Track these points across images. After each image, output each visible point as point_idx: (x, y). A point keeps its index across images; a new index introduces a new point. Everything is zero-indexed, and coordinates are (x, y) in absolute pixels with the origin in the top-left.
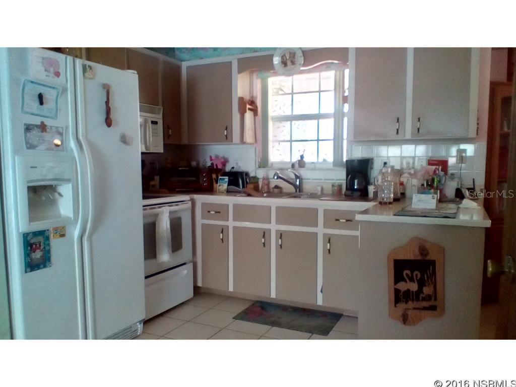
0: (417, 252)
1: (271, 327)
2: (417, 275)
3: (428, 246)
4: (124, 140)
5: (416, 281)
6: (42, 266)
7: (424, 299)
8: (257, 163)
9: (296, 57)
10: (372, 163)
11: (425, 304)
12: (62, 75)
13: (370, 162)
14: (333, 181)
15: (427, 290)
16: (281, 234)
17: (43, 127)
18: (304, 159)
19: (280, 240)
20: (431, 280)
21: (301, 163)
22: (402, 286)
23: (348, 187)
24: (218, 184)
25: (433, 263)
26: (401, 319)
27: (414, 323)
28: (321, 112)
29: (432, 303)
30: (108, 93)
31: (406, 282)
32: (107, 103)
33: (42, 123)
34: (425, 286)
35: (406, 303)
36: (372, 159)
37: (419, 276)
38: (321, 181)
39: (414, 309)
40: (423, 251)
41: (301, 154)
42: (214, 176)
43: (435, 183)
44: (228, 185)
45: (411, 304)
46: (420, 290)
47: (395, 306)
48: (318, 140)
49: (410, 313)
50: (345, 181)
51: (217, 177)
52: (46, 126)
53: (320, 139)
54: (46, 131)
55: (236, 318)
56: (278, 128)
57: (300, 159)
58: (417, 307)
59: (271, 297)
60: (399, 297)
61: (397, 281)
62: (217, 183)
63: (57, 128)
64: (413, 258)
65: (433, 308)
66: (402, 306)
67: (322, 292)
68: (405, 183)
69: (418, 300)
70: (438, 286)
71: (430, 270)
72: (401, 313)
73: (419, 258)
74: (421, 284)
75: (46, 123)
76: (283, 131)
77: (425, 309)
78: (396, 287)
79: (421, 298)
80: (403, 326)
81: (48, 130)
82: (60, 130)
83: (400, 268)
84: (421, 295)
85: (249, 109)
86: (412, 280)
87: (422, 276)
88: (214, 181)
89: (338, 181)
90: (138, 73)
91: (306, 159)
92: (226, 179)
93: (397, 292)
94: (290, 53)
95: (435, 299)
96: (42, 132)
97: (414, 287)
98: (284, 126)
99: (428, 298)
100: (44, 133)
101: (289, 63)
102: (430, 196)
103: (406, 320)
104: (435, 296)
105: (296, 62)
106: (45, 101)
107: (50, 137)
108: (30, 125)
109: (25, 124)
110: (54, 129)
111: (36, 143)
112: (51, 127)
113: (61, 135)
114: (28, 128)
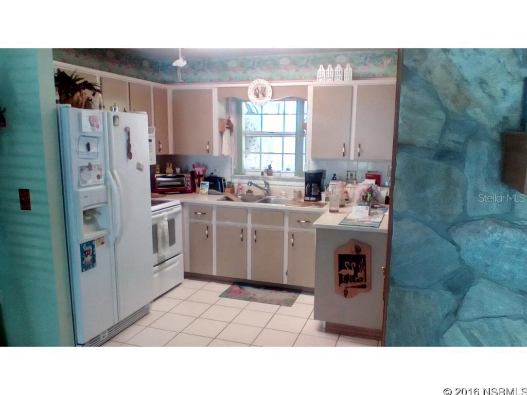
0: (354, 250)
1: (249, 302)
2: (353, 264)
3: (360, 246)
4: (140, 168)
5: (353, 269)
6: (91, 266)
7: (358, 281)
8: (233, 170)
9: (266, 91)
10: (325, 174)
11: (359, 284)
12: (101, 126)
13: (324, 173)
14: (295, 188)
15: (360, 275)
16: (256, 232)
17: (90, 167)
18: (272, 169)
19: (255, 236)
20: (363, 268)
21: (269, 171)
22: (344, 272)
23: (307, 193)
24: (200, 188)
25: (364, 257)
26: (343, 294)
27: (351, 297)
28: (285, 131)
29: (363, 283)
30: (129, 134)
31: (347, 269)
32: (128, 141)
33: (90, 164)
34: (359, 272)
35: (347, 283)
36: (325, 171)
37: (355, 265)
38: (285, 187)
39: (352, 287)
40: (358, 249)
41: (269, 164)
42: (196, 181)
43: (368, 198)
44: (210, 188)
45: (349, 284)
46: (356, 275)
47: (340, 286)
48: (283, 154)
49: (349, 290)
50: (304, 188)
51: (199, 182)
52: (91, 165)
53: (284, 152)
54: (91, 169)
55: (221, 296)
56: (250, 141)
57: (268, 168)
58: (354, 286)
59: (248, 279)
60: (342, 279)
61: (340, 269)
62: (199, 186)
63: (98, 165)
64: (351, 253)
65: (364, 287)
66: (344, 285)
67: (287, 274)
68: (348, 192)
69: (354, 281)
70: (367, 272)
71: (362, 261)
72: (343, 290)
73: (355, 253)
74: (357, 270)
75: (92, 164)
76: (253, 145)
77: (359, 287)
78: (340, 273)
79: (356, 280)
80: (344, 298)
81: (93, 168)
82: (100, 167)
83: (343, 260)
84: (356, 278)
85: (227, 128)
86: (350, 268)
87: (357, 265)
88: (196, 185)
89: (299, 188)
90: (147, 114)
91: (273, 169)
92: (208, 183)
93: (340, 276)
94: (262, 88)
95: (365, 281)
96: (89, 170)
97: (351, 273)
98: (255, 141)
99: (361, 280)
100: (91, 171)
101: (261, 95)
102: (365, 207)
103: (347, 294)
104: (365, 278)
105: (266, 95)
106: (91, 148)
107: (94, 173)
108: (83, 166)
109: (80, 167)
110: (96, 167)
111: (86, 179)
112: (95, 166)
113: (100, 170)
114: (82, 169)
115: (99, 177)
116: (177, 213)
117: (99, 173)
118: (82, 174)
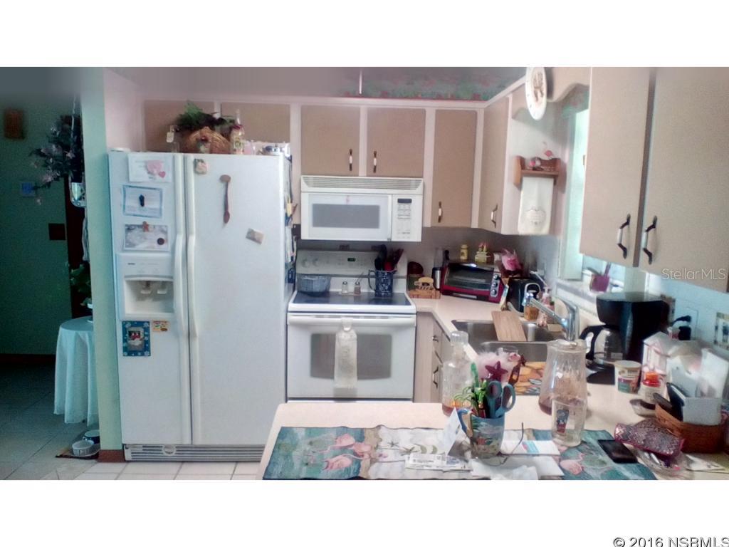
4: (252, 237)
6: (140, 354)
12: (169, 176)
17: (145, 227)
21: (600, 280)
30: (227, 186)
33: (145, 222)
42: (504, 281)
54: (148, 231)
63: (161, 226)
75: (148, 223)
81: (150, 229)
82: (165, 229)
96: (144, 231)
100: (146, 233)
106: (146, 202)
107: (153, 236)
108: (132, 225)
109: (126, 225)
110: (157, 228)
111: (136, 242)
112: (154, 227)
113: (166, 233)
114: (129, 229)
115: (161, 241)
116: (401, 328)
117: (162, 236)
118: (129, 234)
